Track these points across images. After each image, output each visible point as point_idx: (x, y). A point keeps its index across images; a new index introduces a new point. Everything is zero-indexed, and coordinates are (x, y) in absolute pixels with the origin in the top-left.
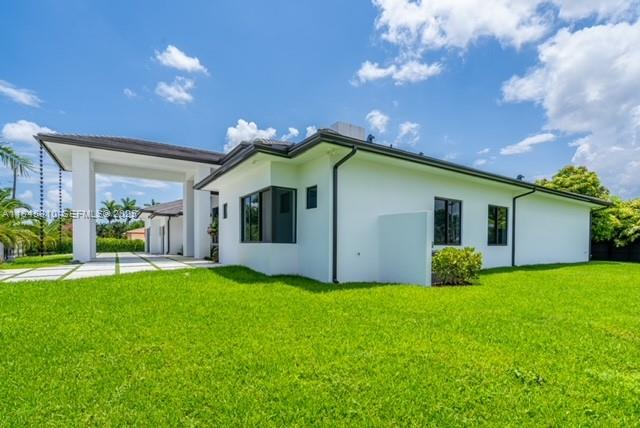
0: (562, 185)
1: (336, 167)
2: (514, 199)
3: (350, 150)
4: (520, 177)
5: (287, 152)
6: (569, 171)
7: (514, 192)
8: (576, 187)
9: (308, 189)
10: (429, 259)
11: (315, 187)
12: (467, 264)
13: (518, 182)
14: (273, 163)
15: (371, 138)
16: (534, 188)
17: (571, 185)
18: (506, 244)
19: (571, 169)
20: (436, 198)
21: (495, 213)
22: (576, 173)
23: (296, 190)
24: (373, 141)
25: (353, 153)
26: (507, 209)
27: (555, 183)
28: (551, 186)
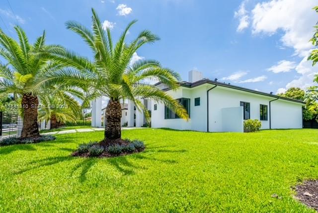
0: (289, 96)
1: (208, 91)
2: (270, 102)
3: (215, 86)
4: (271, 93)
5: (190, 85)
6: (293, 89)
7: (269, 99)
8: (296, 96)
9: (196, 99)
10: (243, 123)
11: (199, 98)
12: (256, 125)
13: (271, 95)
14: (183, 90)
15: (216, 79)
16: (278, 97)
17: (293, 96)
18: (267, 120)
19: (294, 89)
20: (241, 102)
21: (263, 107)
22: (295, 90)
23: (190, 99)
24: (217, 81)
25: (216, 86)
26: (267, 106)
27: (286, 95)
28: (284, 96)
